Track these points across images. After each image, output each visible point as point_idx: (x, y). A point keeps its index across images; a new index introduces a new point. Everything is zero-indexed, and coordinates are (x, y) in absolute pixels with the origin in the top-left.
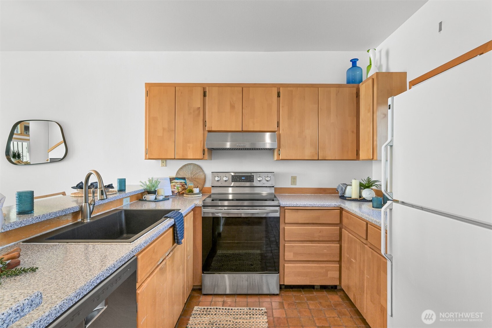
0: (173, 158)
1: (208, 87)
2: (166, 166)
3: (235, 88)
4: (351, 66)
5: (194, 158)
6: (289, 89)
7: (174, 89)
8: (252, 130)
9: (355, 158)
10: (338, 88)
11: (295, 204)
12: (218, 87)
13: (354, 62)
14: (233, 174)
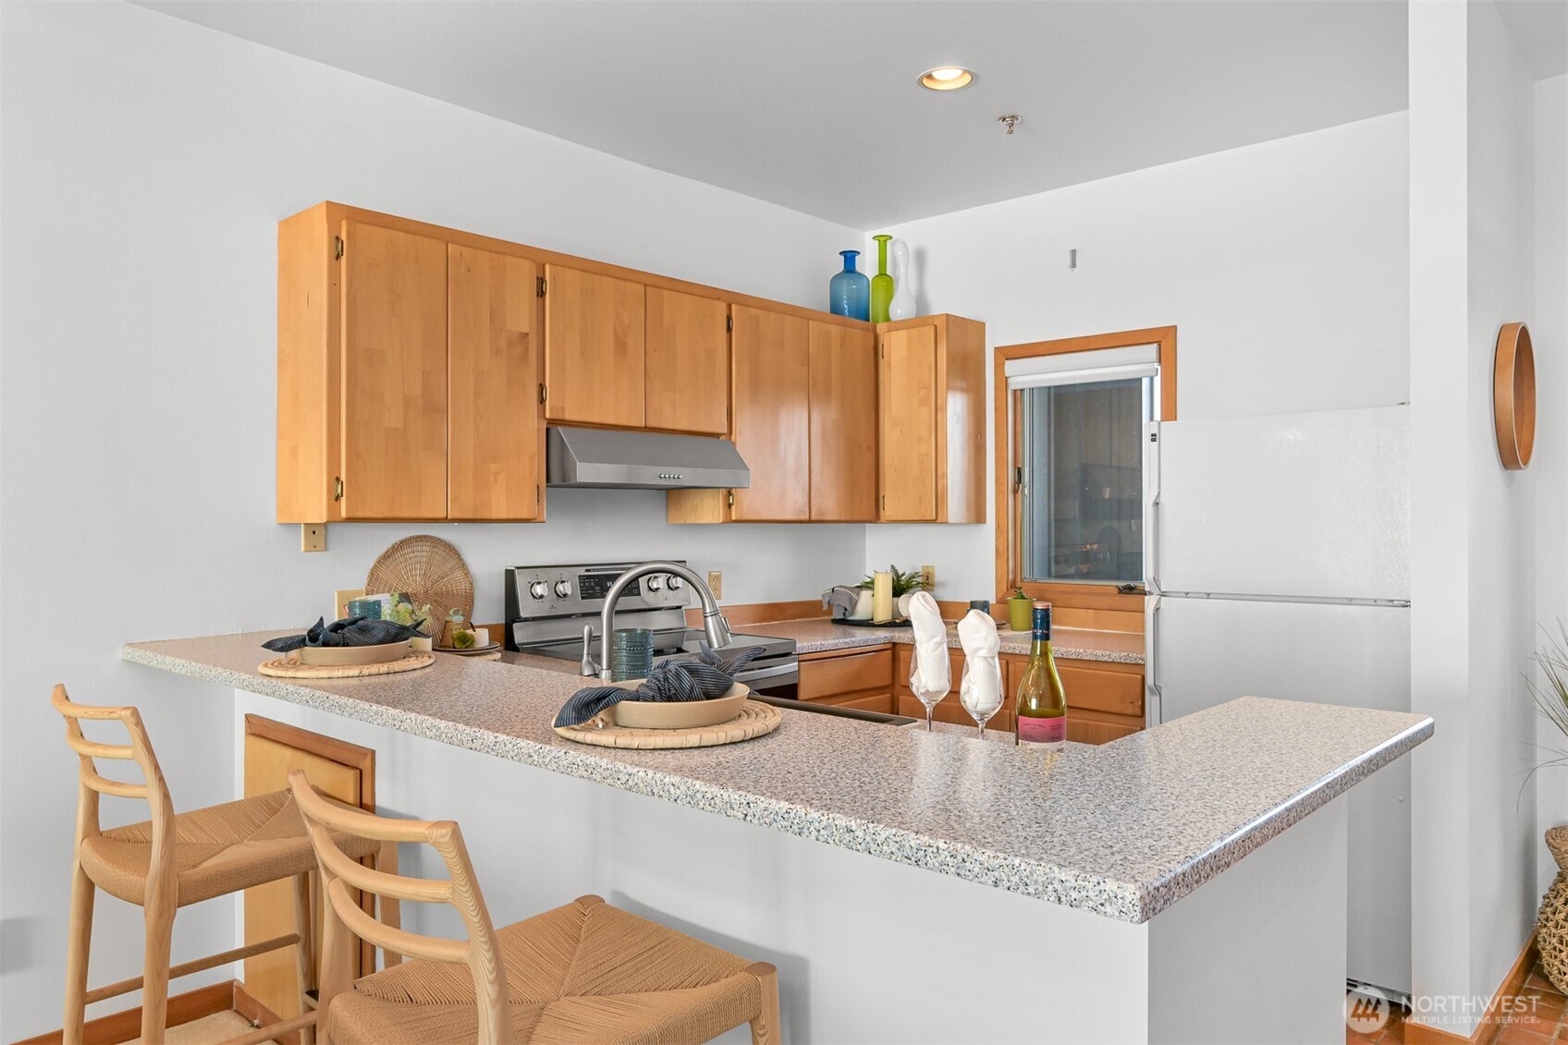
0: (443, 515)
1: (550, 264)
2: (326, 549)
3: (628, 283)
4: (842, 268)
5: (512, 516)
6: (753, 311)
7: (444, 247)
8: (670, 426)
9: (872, 517)
10: (843, 328)
11: (818, 643)
12: (580, 270)
13: (850, 257)
14: (582, 571)
